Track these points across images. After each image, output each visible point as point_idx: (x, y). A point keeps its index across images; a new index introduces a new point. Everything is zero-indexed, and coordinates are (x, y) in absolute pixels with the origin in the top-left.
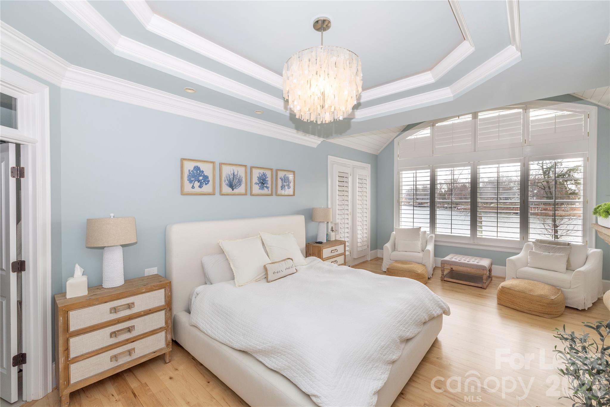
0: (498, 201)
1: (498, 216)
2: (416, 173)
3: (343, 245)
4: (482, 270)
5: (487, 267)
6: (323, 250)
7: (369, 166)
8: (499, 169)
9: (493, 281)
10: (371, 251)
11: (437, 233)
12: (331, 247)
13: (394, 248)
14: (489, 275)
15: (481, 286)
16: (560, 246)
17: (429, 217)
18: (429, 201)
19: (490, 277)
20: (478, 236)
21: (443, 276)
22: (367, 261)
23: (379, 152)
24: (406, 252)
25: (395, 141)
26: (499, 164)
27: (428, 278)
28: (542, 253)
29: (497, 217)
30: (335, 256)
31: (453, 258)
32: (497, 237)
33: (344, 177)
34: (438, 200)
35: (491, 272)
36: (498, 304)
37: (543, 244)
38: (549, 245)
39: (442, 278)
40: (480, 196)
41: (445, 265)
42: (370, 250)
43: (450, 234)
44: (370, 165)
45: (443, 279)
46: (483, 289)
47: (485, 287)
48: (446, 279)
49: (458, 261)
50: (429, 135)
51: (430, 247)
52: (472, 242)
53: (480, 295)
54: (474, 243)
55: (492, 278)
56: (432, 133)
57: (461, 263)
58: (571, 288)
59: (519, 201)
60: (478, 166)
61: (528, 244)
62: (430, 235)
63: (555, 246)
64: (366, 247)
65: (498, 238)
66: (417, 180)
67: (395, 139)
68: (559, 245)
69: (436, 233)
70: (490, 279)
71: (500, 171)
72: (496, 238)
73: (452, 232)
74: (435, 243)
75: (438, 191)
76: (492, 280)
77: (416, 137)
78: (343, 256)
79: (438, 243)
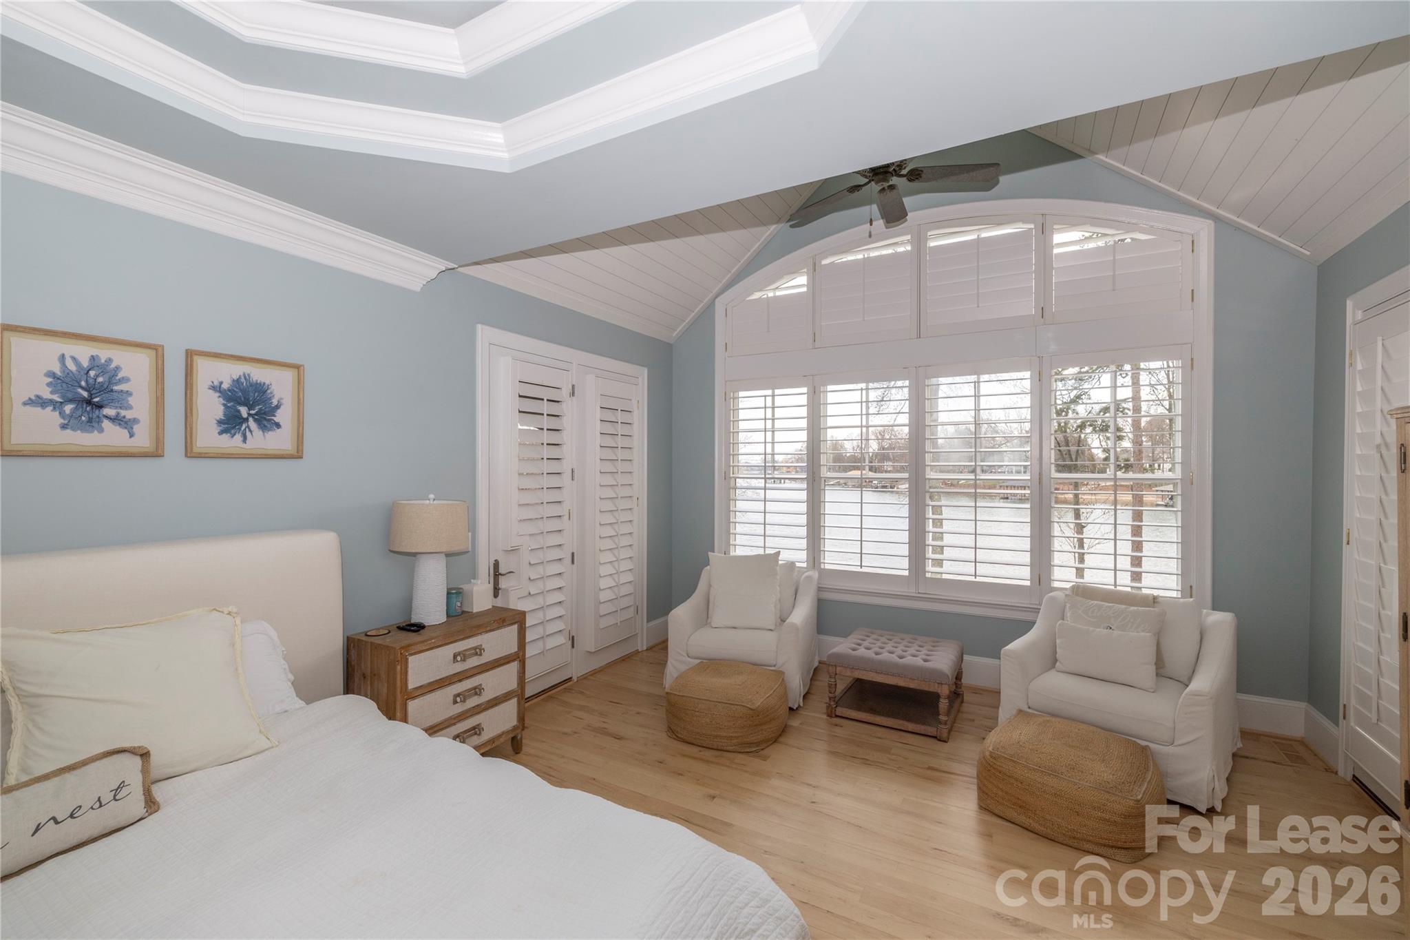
0: (977, 477)
1: (978, 505)
2: (773, 396)
3: (515, 627)
4: (937, 685)
5: (949, 675)
6: (411, 659)
7: (642, 375)
8: (979, 387)
9: (966, 707)
10: (648, 621)
11: (827, 567)
12: (455, 641)
13: (704, 618)
14: (956, 687)
15: (934, 733)
16: (1136, 608)
17: (806, 522)
18: (806, 476)
19: (956, 695)
20: (928, 575)
21: (832, 703)
22: (637, 652)
23: (674, 335)
24: (735, 628)
25: (716, 303)
26: (978, 373)
27: (791, 709)
28: (1091, 629)
29: (976, 507)
30: (476, 671)
31: (860, 645)
32: (975, 576)
33: (543, 400)
34: (829, 474)
35: (961, 678)
36: (981, 807)
37: (1093, 602)
38: (1107, 604)
39: (830, 709)
40: (933, 462)
41: (838, 669)
42: (645, 620)
43: (859, 569)
44: (646, 371)
45: (831, 711)
46: (940, 740)
47: (945, 735)
48: (840, 711)
49: (874, 656)
50: (804, 289)
51: (801, 614)
52: (912, 591)
53: (930, 768)
54: (919, 593)
55: (963, 697)
56: (812, 284)
57: (880, 662)
58: (1175, 744)
59: (1029, 478)
60: (928, 379)
61: (1051, 596)
62: (806, 574)
63: (1124, 606)
64: (632, 611)
65: (979, 579)
66: (776, 416)
67: (717, 300)
68: (1134, 606)
69: (822, 567)
70: (959, 700)
71: (981, 393)
72: (972, 579)
73: (863, 564)
74: (818, 593)
75: (826, 448)
76: (962, 702)
77: (771, 294)
78: (514, 667)
79: (827, 596)
